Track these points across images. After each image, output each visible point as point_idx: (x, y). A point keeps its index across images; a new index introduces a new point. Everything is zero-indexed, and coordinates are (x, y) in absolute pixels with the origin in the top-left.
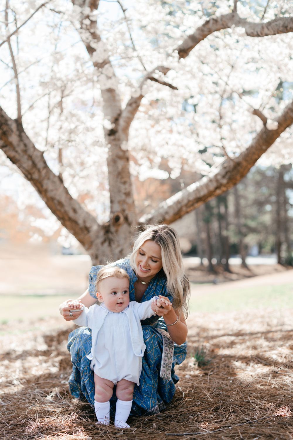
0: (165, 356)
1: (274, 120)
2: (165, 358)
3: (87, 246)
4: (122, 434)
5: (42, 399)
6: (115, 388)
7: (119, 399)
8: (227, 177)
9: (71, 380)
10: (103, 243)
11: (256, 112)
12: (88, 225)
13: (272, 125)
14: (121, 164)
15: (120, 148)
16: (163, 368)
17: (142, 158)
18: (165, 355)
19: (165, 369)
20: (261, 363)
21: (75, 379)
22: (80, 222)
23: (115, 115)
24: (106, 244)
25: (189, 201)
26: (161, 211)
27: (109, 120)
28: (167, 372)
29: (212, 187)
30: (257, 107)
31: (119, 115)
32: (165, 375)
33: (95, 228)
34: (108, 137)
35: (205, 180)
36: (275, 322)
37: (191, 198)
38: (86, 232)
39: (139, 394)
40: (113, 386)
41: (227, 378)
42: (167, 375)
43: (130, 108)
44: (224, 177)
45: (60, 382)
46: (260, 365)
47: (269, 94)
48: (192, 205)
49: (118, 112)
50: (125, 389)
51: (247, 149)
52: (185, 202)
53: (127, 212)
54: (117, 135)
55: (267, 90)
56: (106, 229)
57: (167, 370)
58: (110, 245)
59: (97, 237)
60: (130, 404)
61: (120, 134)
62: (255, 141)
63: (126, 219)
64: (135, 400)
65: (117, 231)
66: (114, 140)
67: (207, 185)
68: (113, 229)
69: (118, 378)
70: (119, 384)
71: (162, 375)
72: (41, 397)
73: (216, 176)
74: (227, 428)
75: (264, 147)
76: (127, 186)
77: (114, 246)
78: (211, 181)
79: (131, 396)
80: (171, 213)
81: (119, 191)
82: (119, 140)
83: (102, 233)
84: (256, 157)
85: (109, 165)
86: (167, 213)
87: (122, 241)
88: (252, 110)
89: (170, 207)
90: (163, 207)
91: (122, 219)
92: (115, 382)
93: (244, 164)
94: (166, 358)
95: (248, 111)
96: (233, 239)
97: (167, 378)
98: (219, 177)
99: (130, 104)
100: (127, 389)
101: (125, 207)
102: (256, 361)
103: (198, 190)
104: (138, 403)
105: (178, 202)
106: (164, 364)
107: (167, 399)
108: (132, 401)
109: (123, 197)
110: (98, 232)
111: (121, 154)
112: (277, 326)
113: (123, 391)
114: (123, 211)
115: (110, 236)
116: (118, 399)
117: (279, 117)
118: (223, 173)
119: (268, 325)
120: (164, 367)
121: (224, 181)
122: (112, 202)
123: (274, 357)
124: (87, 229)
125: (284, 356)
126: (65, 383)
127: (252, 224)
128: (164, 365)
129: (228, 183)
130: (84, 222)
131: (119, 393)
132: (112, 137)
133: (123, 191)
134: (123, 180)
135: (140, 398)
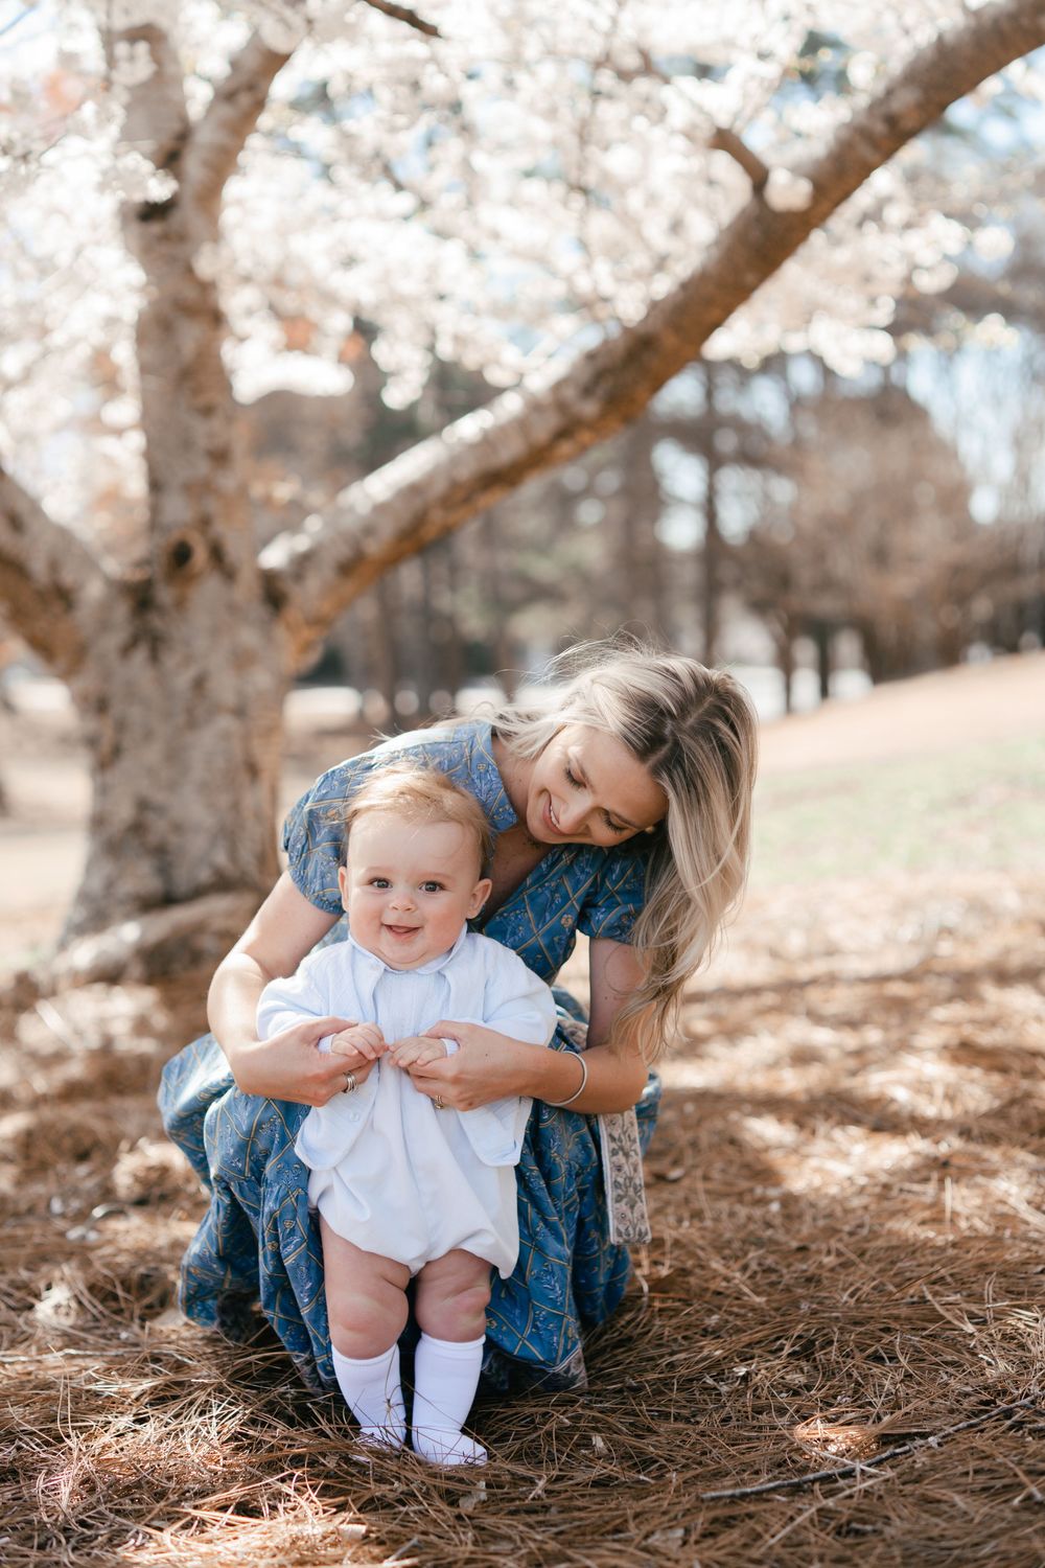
0: (614, 1149)
1: (796, 170)
2: (614, 1158)
3: (62, 662)
4: (483, 1496)
5: (21, 1321)
6: (413, 1288)
7: (430, 1335)
8: (601, 391)
9: (200, 1257)
10: (127, 650)
11: (725, 141)
12: (68, 577)
13: (788, 191)
14: (190, 335)
15: (189, 270)
16: (618, 1205)
17: (250, 312)
18: (614, 1145)
19: (623, 1206)
20: (857, 1122)
21: (218, 1253)
22: (38, 567)
23: (167, 141)
24: (140, 655)
25: (455, 485)
26: (349, 523)
27: (146, 156)
28: (632, 1213)
29: (542, 430)
30: (723, 121)
31: (184, 135)
32: (627, 1229)
33: (93, 591)
34: (136, 228)
35: (510, 405)
36: (795, 942)
37: (465, 473)
38: (57, 608)
39: (507, 1305)
40: (404, 1282)
41: (751, 1190)
42: (634, 1229)
43: (226, 111)
44: (587, 391)
45: (62, 1234)
46: (854, 1130)
47: (771, 70)
48: (467, 500)
49: (176, 127)
50: (459, 1290)
51: (685, 286)
52: (440, 487)
53: (220, 528)
54: (176, 219)
55: (763, 56)
56: (141, 597)
57: (632, 1207)
58: (154, 657)
59: (104, 626)
60: (473, 1352)
61: (188, 215)
62: (715, 253)
63: (217, 553)
64: (493, 1334)
65: (181, 604)
66: (165, 237)
67: (522, 424)
68: (165, 595)
69: (431, 1248)
70: (435, 1270)
71: (619, 1234)
72: (12, 1313)
73: (558, 386)
74: (922, 1442)
75: (750, 278)
76: (216, 423)
77: (170, 660)
78: (535, 406)
79: (480, 1321)
80: (387, 530)
81: (187, 444)
82: (182, 237)
83: (122, 611)
84: (716, 313)
85: (141, 337)
86: (369, 530)
87: (201, 643)
88: (706, 132)
89: (380, 509)
90: (351, 509)
91: (200, 556)
92: (416, 1266)
93: (670, 341)
94: (620, 1159)
95: (689, 135)
96: (474, 622)
97: (637, 1237)
98: (570, 393)
99: (226, 95)
100: (466, 1293)
101: (212, 506)
102: (836, 1117)
103: (488, 441)
104: (507, 1344)
105: (414, 490)
106: (616, 1185)
107: (598, 1312)
108: (483, 1339)
109: (203, 467)
110: (105, 607)
111: (190, 293)
112: (808, 957)
113: (450, 1302)
114: (205, 522)
115: (156, 621)
116: (423, 1335)
117: (818, 163)
118: (585, 376)
119: (774, 954)
120: (619, 1199)
121: (589, 409)
122: (156, 485)
123: (902, 1095)
124: (63, 597)
125: (939, 1091)
126: (83, 1238)
127: (544, 569)
128: (620, 1192)
129: (603, 415)
130: (54, 566)
131: (432, 1308)
132: (156, 228)
133: (202, 442)
134: (202, 400)
135: (513, 1322)
